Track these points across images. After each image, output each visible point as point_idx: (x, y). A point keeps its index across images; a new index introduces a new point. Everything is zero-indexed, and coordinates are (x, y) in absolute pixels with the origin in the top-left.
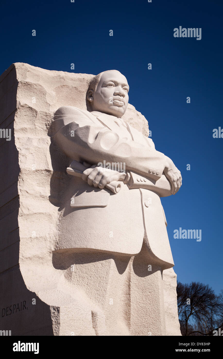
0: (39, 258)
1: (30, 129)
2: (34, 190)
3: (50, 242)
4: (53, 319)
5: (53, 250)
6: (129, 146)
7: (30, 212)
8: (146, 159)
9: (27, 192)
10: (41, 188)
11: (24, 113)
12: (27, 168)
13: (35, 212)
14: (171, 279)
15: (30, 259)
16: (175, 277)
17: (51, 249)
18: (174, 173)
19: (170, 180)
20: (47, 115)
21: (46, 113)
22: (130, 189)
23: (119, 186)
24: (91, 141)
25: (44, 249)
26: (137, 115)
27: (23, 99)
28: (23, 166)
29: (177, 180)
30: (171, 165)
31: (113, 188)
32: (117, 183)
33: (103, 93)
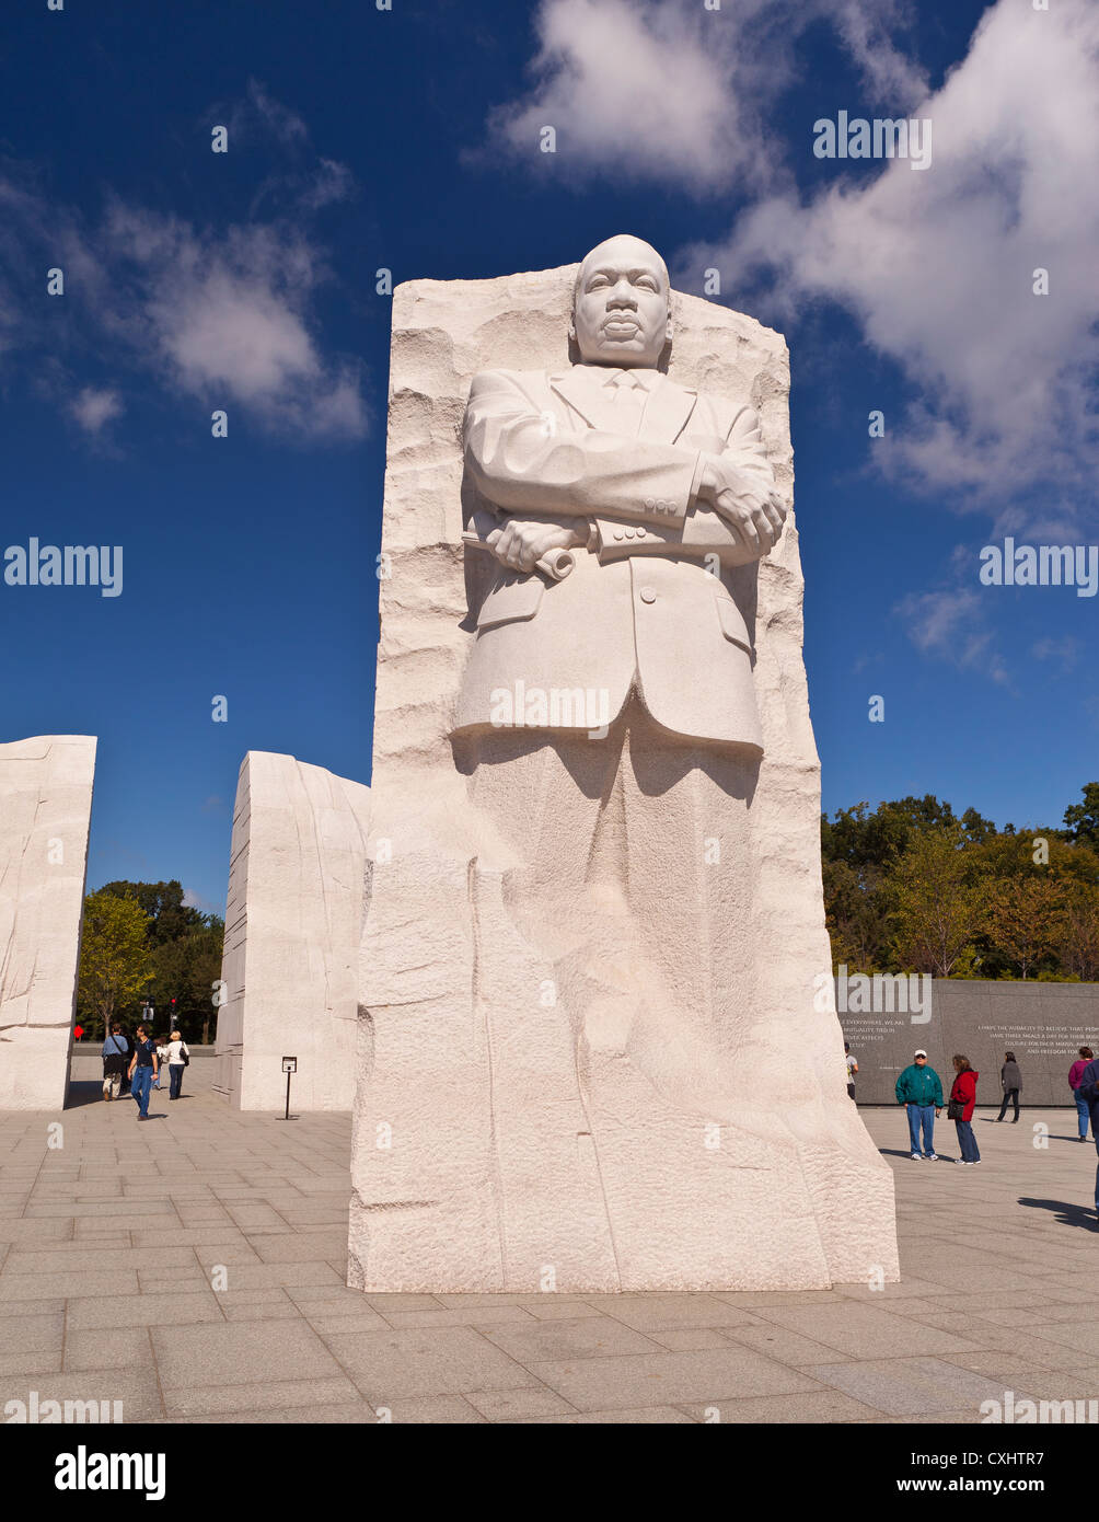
0: (419, 752)
1: (420, 447)
2: (415, 597)
3: (443, 713)
5: (450, 731)
6: (578, 450)
7: (403, 650)
8: (639, 475)
9: (400, 605)
10: (435, 589)
11: (408, 412)
12: (396, 547)
13: (414, 648)
14: (800, 776)
15: (399, 755)
16: (812, 770)
17: (444, 731)
18: (741, 497)
19: (730, 519)
20: (455, 405)
21: (452, 400)
22: (603, 563)
24: (488, 458)
25: (429, 732)
26: (743, 340)
27: (404, 375)
28: (388, 544)
29: (755, 515)
30: (721, 476)
31: (547, 568)
32: (557, 554)
33: (584, 310)
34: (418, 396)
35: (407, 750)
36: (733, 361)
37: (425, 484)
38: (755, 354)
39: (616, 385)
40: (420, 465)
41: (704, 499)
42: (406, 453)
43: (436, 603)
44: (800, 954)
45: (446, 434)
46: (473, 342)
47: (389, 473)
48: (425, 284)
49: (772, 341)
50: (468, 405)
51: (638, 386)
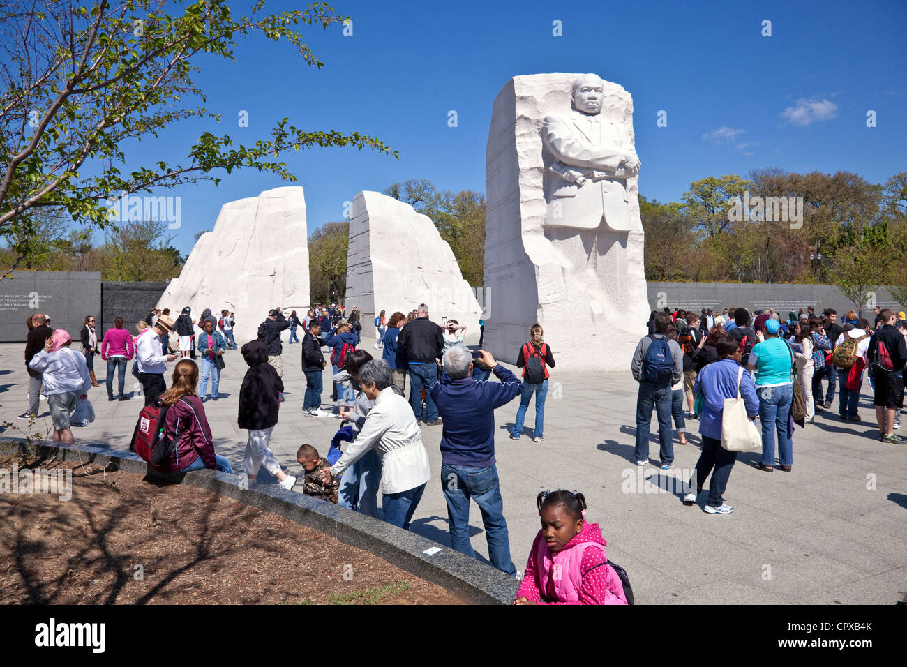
0: (535, 230)
1: (527, 134)
2: (530, 183)
4: (536, 273)
5: (543, 225)
7: (527, 200)
8: (605, 158)
9: (526, 185)
11: (522, 122)
15: (529, 231)
16: (642, 234)
18: (631, 163)
19: (628, 169)
22: (594, 182)
23: (584, 181)
26: (620, 99)
27: (521, 110)
28: (521, 166)
29: (634, 167)
30: (627, 158)
31: (579, 183)
32: (582, 178)
33: (580, 97)
34: (526, 118)
35: (532, 230)
36: (618, 106)
37: (530, 147)
38: (624, 103)
39: (590, 121)
40: (528, 139)
41: (622, 165)
42: (522, 135)
44: (638, 287)
45: (535, 130)
46: (543, 101)
47: (517, 141)
48: (523, 77)
49: (628, 97)
50: (544, 124)
51: (597, 121)
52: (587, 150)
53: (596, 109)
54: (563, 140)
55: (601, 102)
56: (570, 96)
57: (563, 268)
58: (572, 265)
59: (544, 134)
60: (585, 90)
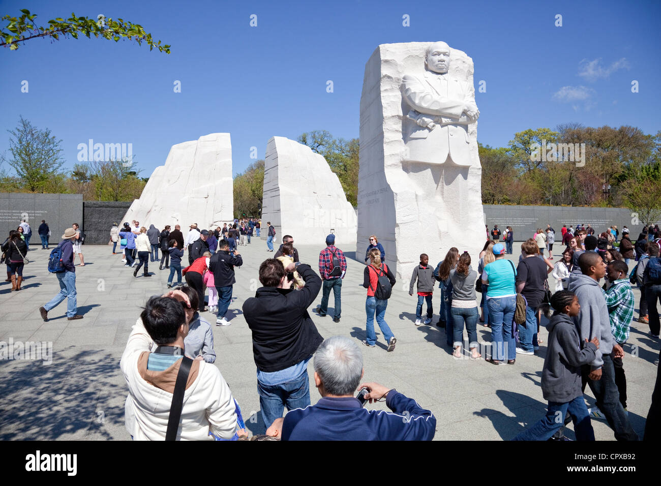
0: (395, 165)
1: (390, 89)
2: (392, 128)
3: (400, 156)
5: (402, 160)
7: (389, 140)
8: (451, 107)
9: (388, 129)
11: (386, 80)
12: (387, 115)
13: (392, 140)
15: (390, 166)
17: (400, 160)
18: (472, 112)
19: (469, 116)
20: (398, 80)
21: (398, 78)
22: (442, 127)
23: (434, 126)
24: (417, 102)
25: (396, 160)
26: (464, 62)
27: (385, 71)
28: (385, 114)
29: (474, 115)
30: (468, 108)
31: (430, 127)
32: (432, 124)
33: (432, 60)
34: (389, 77)
35: (392, 164)
36: (462, 68)
37: (392, 99)
38: (466, 65)
39: (440, 79)
40: (391, 94)
41: (464, 113)
42: (386, 90)
43: (397, 129)
45: (396, 86)
46: (403, 63)
47: (382, 95)
48: (387, 45)
49: (470, 61)
50: (403, 82)
51: (445, 79)
52: (436, 101)
53: (444, 69)
54: (417, 94)
55: (449, 64)
56: (424, 60)
57: (416, 195)
58: (423, 193)
59: (403, 89)
60: (436, 54)
